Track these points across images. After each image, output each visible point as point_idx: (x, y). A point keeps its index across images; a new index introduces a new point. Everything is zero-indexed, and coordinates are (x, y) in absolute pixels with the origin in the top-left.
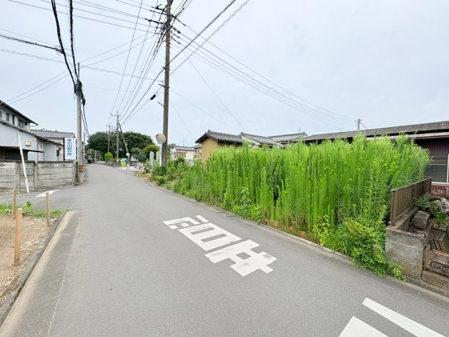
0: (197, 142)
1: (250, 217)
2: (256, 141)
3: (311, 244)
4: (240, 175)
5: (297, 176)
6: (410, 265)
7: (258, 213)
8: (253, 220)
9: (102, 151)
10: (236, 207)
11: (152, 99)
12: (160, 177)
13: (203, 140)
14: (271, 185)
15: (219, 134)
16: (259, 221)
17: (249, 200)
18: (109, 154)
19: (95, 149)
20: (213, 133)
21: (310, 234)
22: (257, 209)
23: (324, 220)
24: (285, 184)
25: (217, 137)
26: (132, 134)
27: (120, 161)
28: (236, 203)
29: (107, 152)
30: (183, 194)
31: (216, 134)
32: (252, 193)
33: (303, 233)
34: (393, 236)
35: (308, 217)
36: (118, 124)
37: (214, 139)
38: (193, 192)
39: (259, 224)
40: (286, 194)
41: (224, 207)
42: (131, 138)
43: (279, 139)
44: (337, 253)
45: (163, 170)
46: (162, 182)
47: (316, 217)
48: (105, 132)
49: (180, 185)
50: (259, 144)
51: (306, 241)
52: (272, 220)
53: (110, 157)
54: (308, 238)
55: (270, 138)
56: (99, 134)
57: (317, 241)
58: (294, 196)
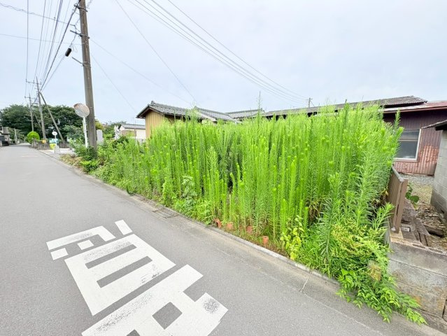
0: (138, 117)
1: (196, 216)
2: (211, 116)
3: (278, 258)
4: (184, 158)
5: (257, 158)
6: (426, 296)
7: (205, 212)
8: (200, 220)
9: (23, 129)
10: (177, 203)
11: (67, 54)
12: (87, 163)
13: (146, 113)
14: (225, 171)
15: (166, 107)
16: (207, 223)
17: (194, 194)
18: (33, 133)
19: (13, 127)
20: (158, 105)
21: (275, 241)
22: (205, 205)
23: (295, 223)
24: (241, 169)
25: (163, 110)
26: (65, 108)
27: (48, 143)
28: (178, 197)
29: (31, 130)
30: (114, 184)
31: (162, 106)
32: (198, 183)
33: (266, 238)
34: (401, 252)
35: (274, 219)
36: (39, 94)
37: (159, 113)
38: (125, 181)
39: (207, 227)
40: (243, 187)
41: (163, 202)
42: (64, 113)
43: (237, 115)
44: (315, 273)
45: (92, 154)
46: (89, 169)
47: (285, 218)
48: (25, 105)
49: (110, 172)
50: (215, 120)
51: (271, 253)
52: (224, 221)
53: (34, 137)
54: (273, 249)
55: (228, 114)
56: (15, 107)
57: (285, 252)
58: (255, 187)
